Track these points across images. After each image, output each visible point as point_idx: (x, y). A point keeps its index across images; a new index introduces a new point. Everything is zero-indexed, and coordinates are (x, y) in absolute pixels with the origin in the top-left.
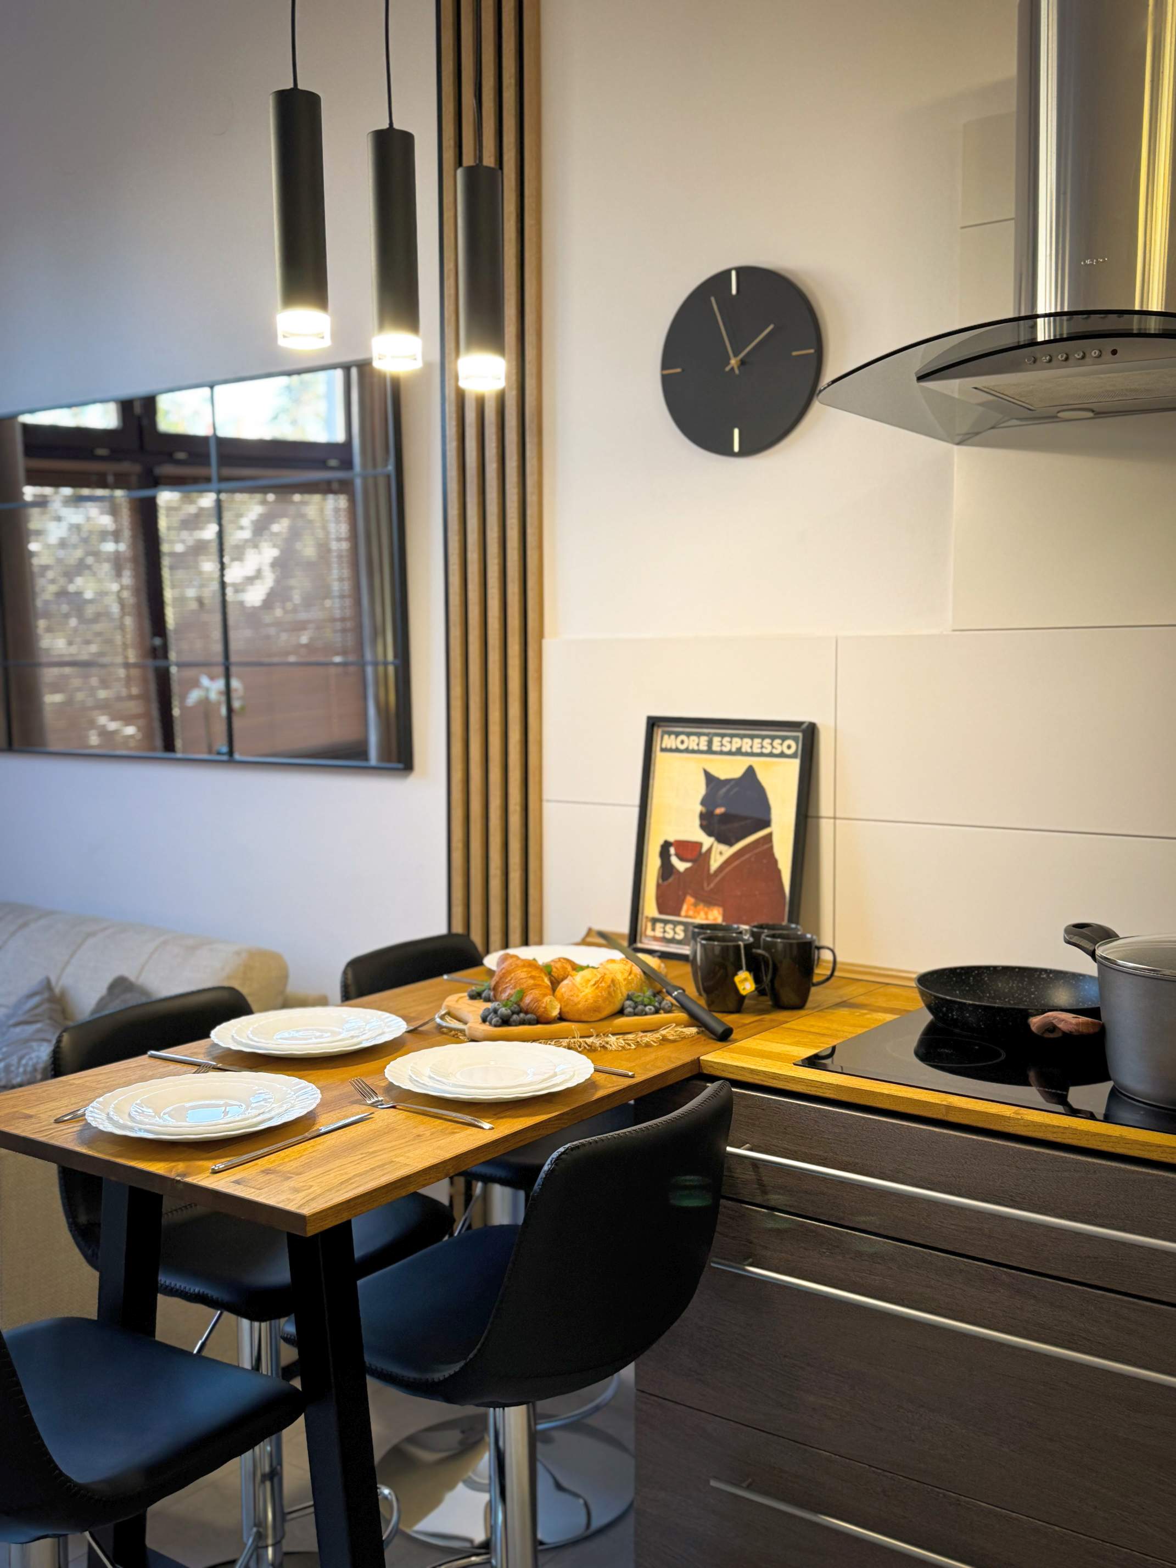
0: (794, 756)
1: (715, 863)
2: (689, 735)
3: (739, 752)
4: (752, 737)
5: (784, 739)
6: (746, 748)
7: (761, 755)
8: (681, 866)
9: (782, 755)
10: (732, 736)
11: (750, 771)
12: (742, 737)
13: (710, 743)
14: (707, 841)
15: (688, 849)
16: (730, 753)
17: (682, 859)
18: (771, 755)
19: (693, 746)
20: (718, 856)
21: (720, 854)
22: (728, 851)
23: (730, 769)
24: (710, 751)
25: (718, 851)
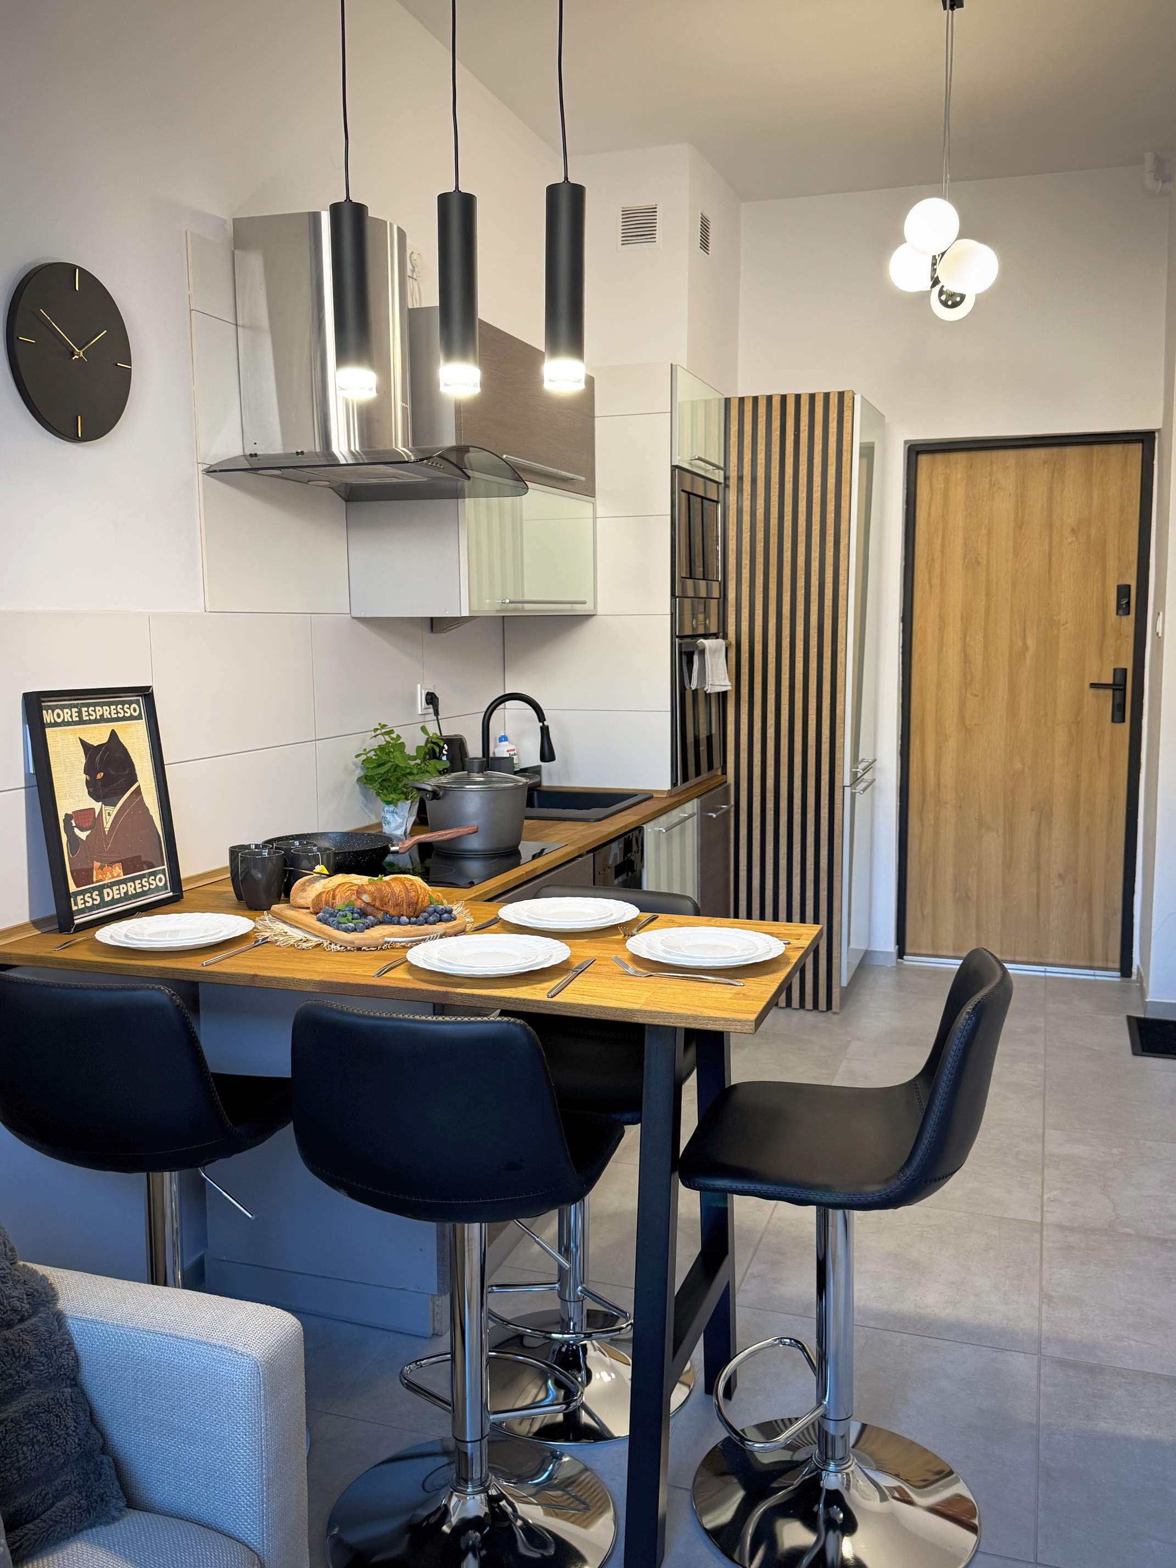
0: (139, 717)
1: (107, 823)
2: (62, 708)
3: (102, 720)
4: (109, 704)
5: (130, 703)
6: (106, 715)
7: (118, 719)
8: (83, 835)
9: (132, 718)
10: (95, 705)
11: (113, 734)
12: (102, 705)
13: (80, 713)
14: (97, 806)
15: (84, 817)
16: (96, 721)
17: (82, 830)
18: (124, 719)
19: (68, 718)
20: (108, 817)
21: (109, 814)
22: (114, 811)
23: (98, 736)
24: (81, 722)
25: (107, 811)
